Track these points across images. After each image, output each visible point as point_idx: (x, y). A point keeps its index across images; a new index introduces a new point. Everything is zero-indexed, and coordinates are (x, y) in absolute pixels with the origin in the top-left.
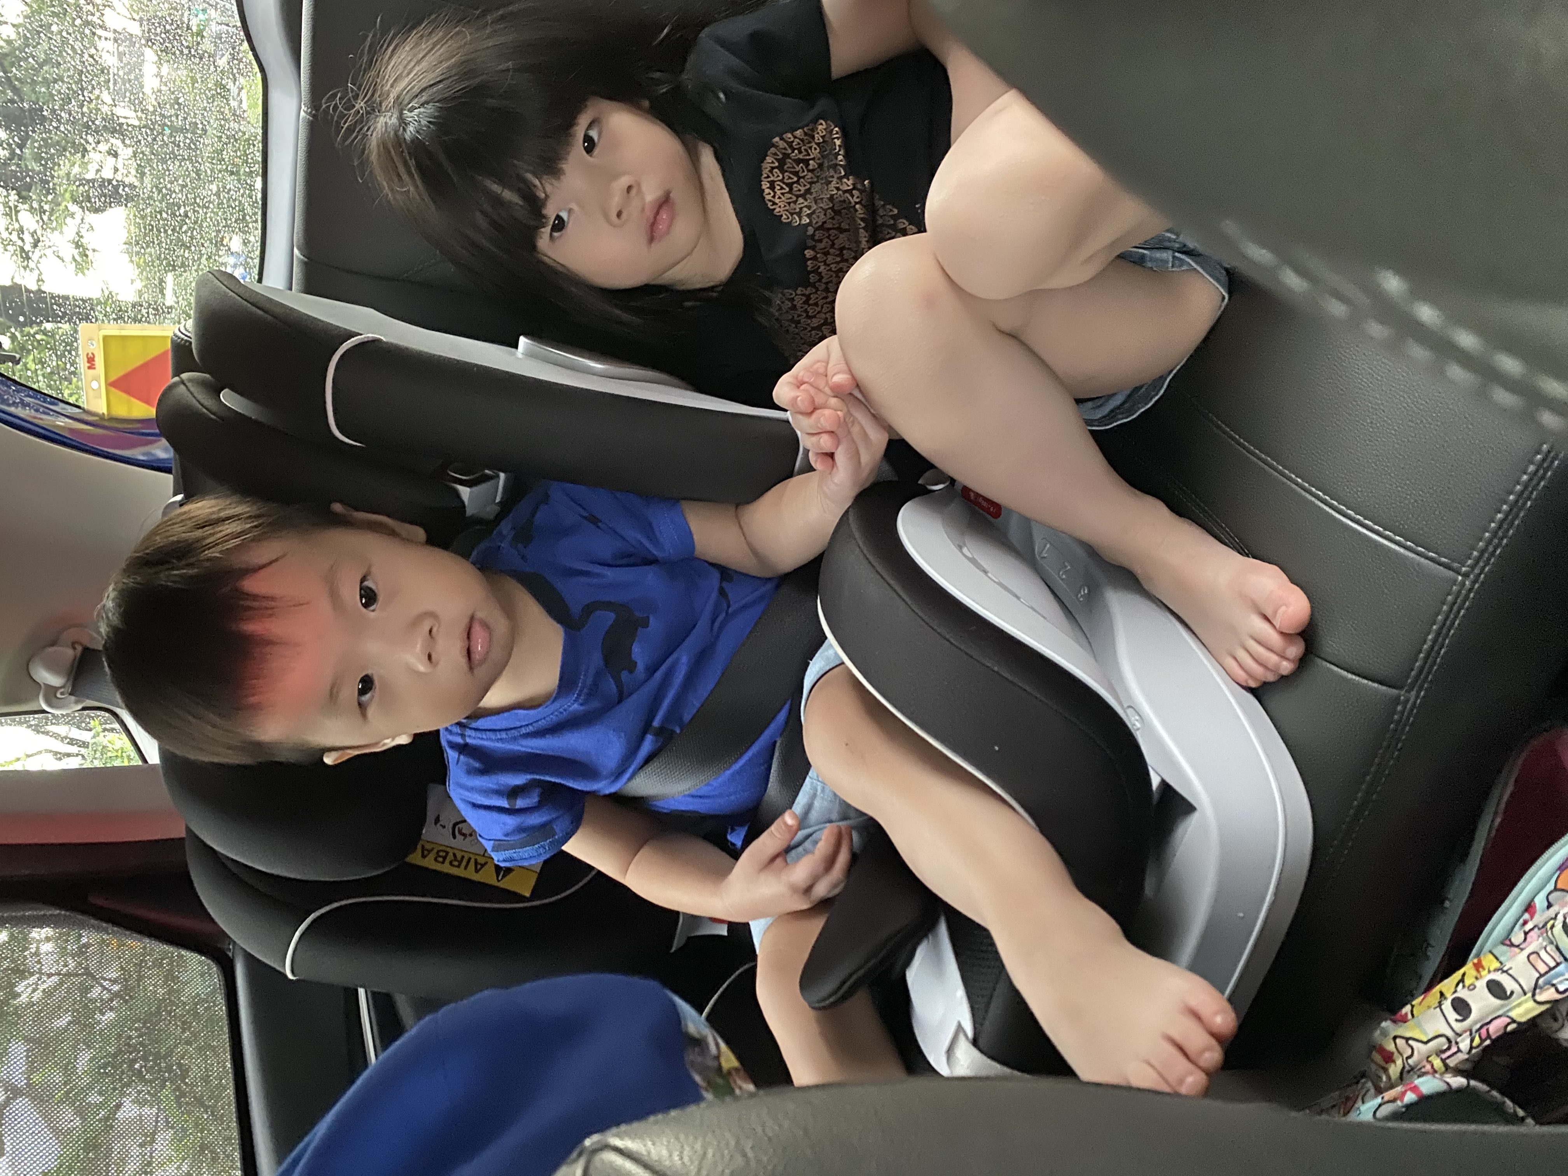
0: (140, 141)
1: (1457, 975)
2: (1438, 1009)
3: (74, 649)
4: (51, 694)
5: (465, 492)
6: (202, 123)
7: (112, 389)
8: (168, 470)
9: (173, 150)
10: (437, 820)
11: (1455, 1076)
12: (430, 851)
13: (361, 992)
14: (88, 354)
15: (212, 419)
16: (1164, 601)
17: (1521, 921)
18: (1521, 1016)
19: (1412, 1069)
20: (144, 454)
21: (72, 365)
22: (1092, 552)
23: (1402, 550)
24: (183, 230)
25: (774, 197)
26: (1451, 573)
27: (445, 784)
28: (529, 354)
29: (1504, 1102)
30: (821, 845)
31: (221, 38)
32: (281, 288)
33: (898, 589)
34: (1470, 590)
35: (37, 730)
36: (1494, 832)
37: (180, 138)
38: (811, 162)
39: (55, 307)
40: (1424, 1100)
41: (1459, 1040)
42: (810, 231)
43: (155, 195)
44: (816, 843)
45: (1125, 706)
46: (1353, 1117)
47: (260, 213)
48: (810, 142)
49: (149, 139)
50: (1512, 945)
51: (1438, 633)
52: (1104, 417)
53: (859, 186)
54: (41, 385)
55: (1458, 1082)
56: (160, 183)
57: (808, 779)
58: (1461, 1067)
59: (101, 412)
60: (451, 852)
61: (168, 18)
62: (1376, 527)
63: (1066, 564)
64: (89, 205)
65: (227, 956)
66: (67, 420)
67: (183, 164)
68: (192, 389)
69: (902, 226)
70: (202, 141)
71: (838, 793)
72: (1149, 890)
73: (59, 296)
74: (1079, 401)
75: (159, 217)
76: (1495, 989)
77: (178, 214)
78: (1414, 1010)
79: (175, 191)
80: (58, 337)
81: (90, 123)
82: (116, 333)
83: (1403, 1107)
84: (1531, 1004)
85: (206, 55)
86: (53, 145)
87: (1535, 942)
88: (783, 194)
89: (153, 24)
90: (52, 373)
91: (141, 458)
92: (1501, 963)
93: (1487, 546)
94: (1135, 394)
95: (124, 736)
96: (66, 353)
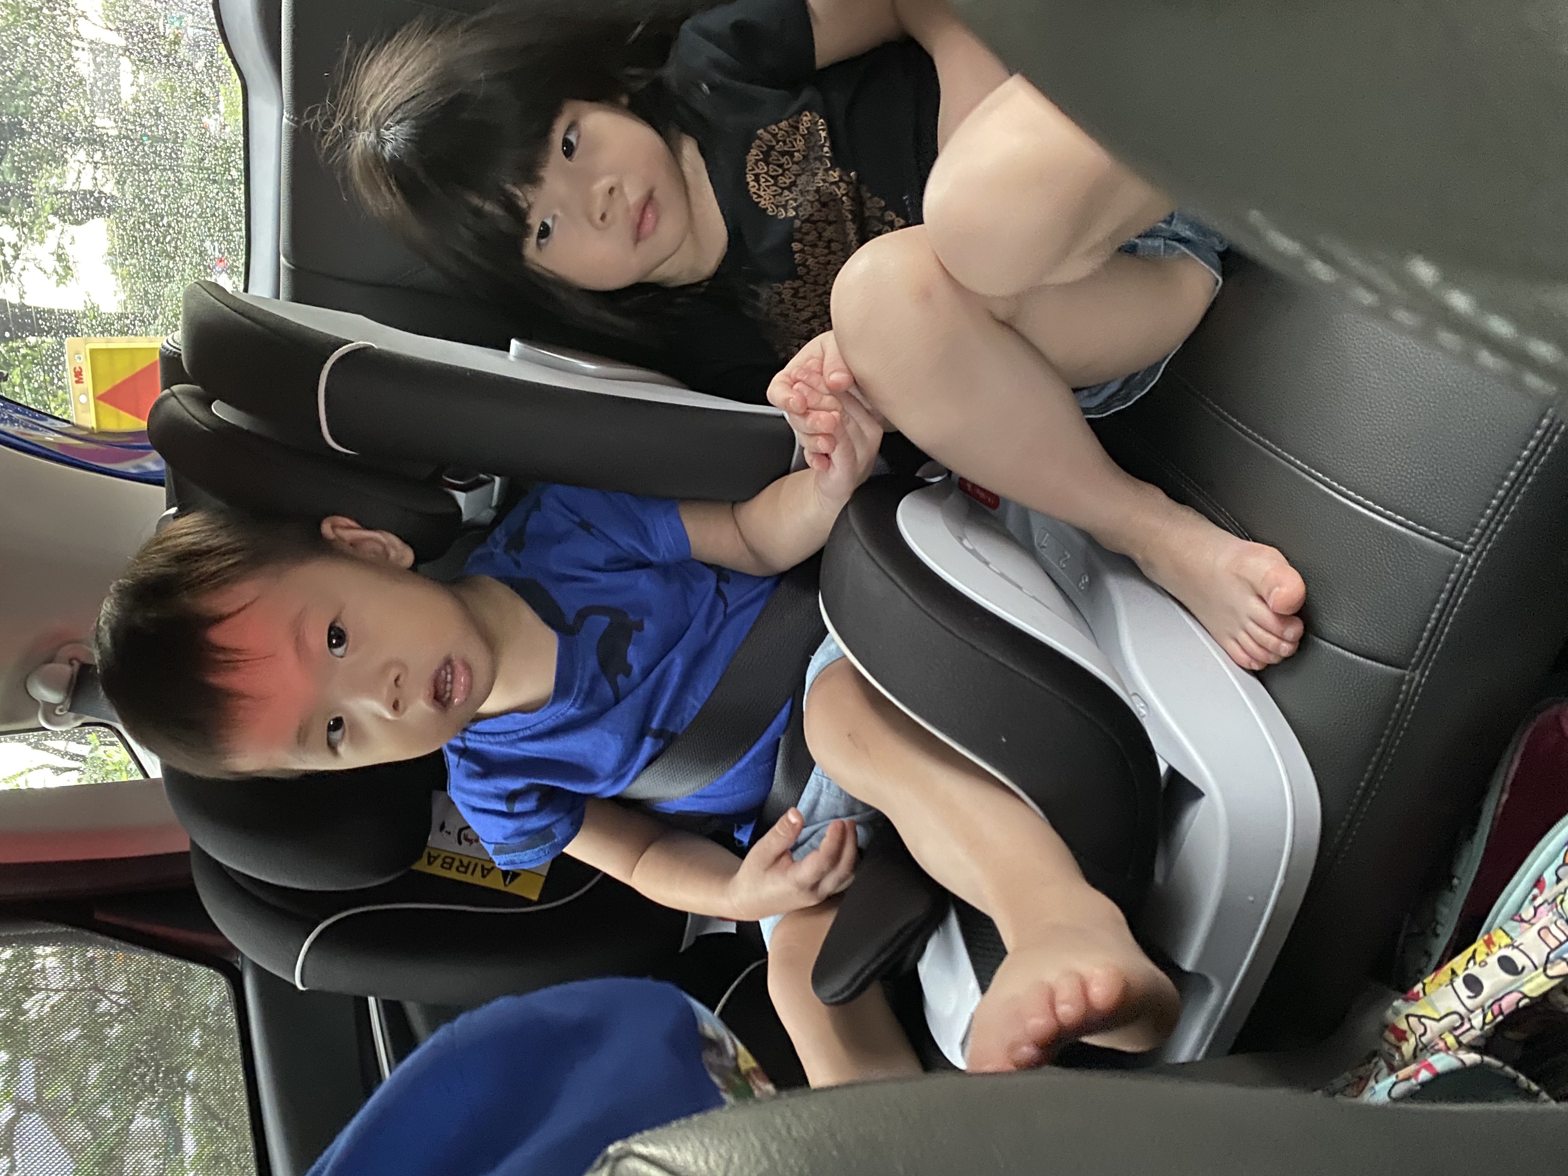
0: (120, 152)
1: (1468, 952)
2: (1450, 987)
3: (71, 664)
4: (50, 711)
5: (461, 497)
6: (183, 132)
7: (101, 403)
8: (160, 483)
9: (155, 160)
10: (442, 827)
11: (1469, 1052)
12: (436, 858)
13: (371, 1000)
14: (75, 369)
15: (205, 431)
16: (1165, 588)
17: (1530, 897)
18: (1532, 991)
19: (1425, 1047)
20: (135, 468)
21: (59, 380)
22: (1090, 538)
23: (1403, 530)
24: (167, 240)
25: (759, 189)
26: (1454, 552)
27: (446, 790)
28: (520, 357)
29: (1518, 1077)
30: (825, 841)
31: (199, 46)
32: (267, 297)
33: (898, 580)
34: (1473, 567)
35: (37, 746)
36: (1500, 810)
37: (160, 147)
38: (796, 154)
39: (40, 322)
40: (1438, 1077)
41: (1471, 1016)
42: (797, 223)
43: (138, 206)
44: (821, 838)
45: (1131, 693)
46: (1367, 1097)
47: (243, 222)
48: (795, 134)
49: (130, 150)
50: (1522, 920)
51: (1442, 612)
52: (1101, 404)
53: (845, 178)
54: (27, 399)
55: (1471, 1058)
56: (143, 194)
57: (813, 776)
58: (1474, 1044)
59: (90, 426)
60: (457, 858)
61: (145, 27)
62: (1377, 507)
63: (1066, 553)
64: (71, 218)
65: (236, 969)
66: (56, 435)
67: (164, 174)
68: (184, 401)
69: (890, 218)
70: (183, 150)
71: (845, 789)
72: (1159, 878)
73: (44, 311)
74: (1075, 390)
75: (142, 228)
76: (1507, 964)
77: (161, 224)
78: (1427, 987)
79: (157, 202)
80: (44, 352)
81: (70, 135)
82: (103, 346)
83: (1416, 1086)
84: (1543, 978)
85: (185, 63)
86: (33, 159)
87: (1546, 917)
88: (768, 187)
89: (130, 33)
90: (40, 387)
91: (134, 471)
92: (1512, 939)
93: (1489, 523)
94: (1129, 382)
95: (124, 751)
96: (54, 368)
